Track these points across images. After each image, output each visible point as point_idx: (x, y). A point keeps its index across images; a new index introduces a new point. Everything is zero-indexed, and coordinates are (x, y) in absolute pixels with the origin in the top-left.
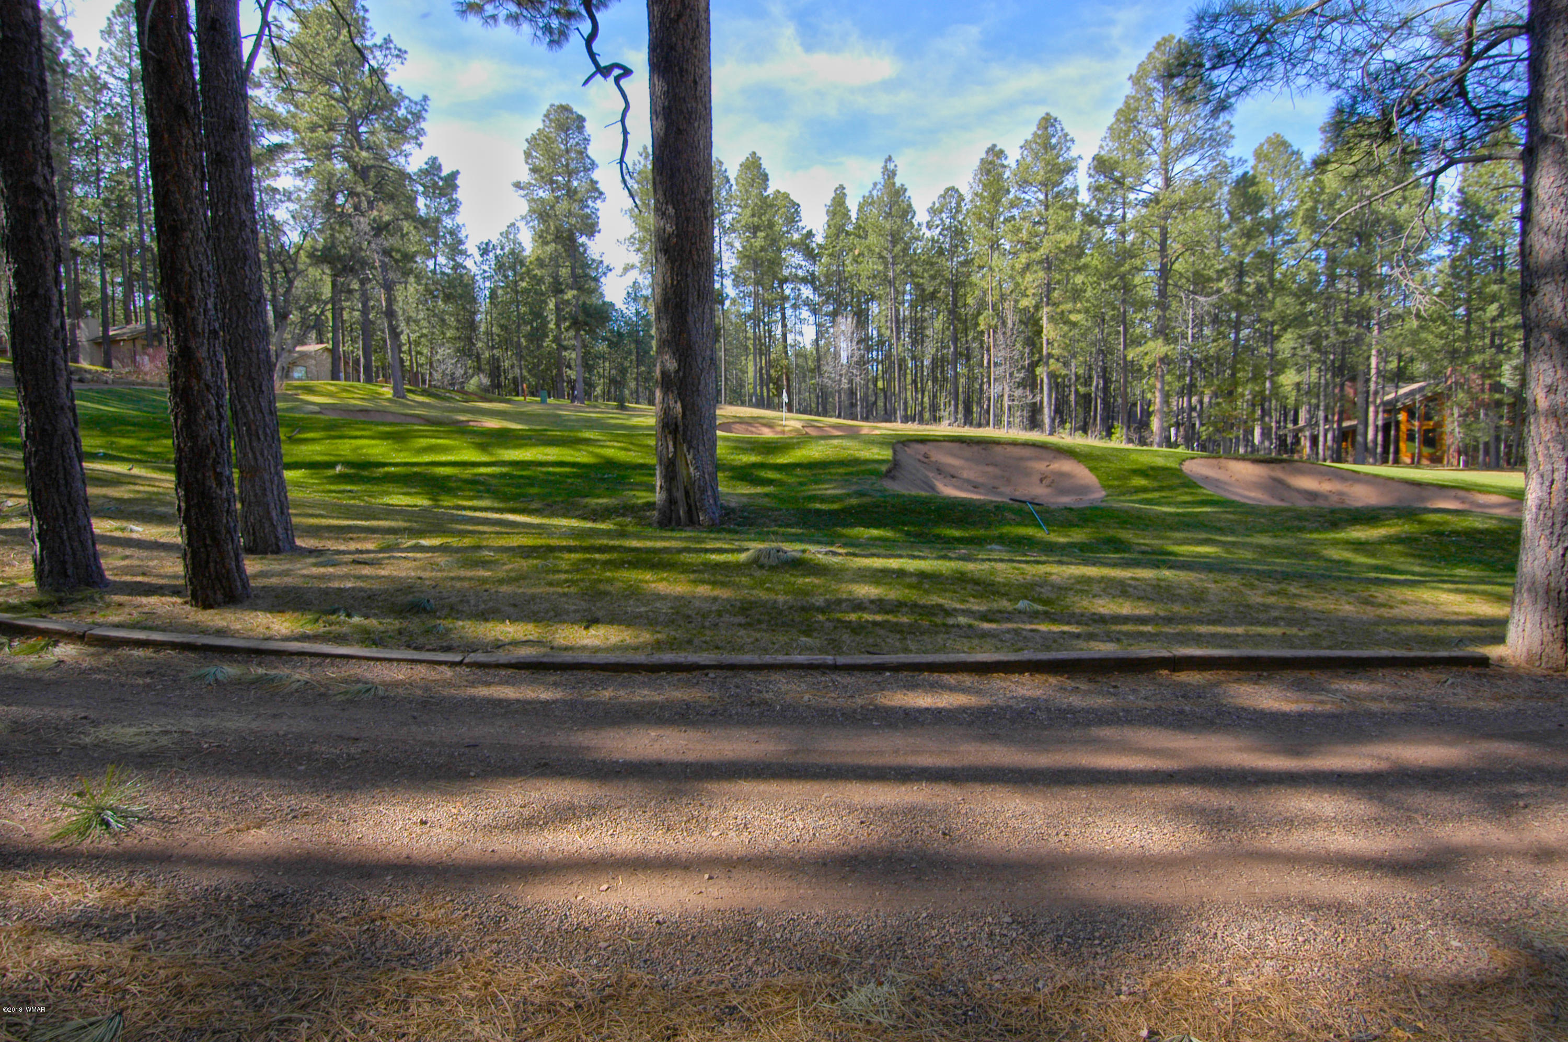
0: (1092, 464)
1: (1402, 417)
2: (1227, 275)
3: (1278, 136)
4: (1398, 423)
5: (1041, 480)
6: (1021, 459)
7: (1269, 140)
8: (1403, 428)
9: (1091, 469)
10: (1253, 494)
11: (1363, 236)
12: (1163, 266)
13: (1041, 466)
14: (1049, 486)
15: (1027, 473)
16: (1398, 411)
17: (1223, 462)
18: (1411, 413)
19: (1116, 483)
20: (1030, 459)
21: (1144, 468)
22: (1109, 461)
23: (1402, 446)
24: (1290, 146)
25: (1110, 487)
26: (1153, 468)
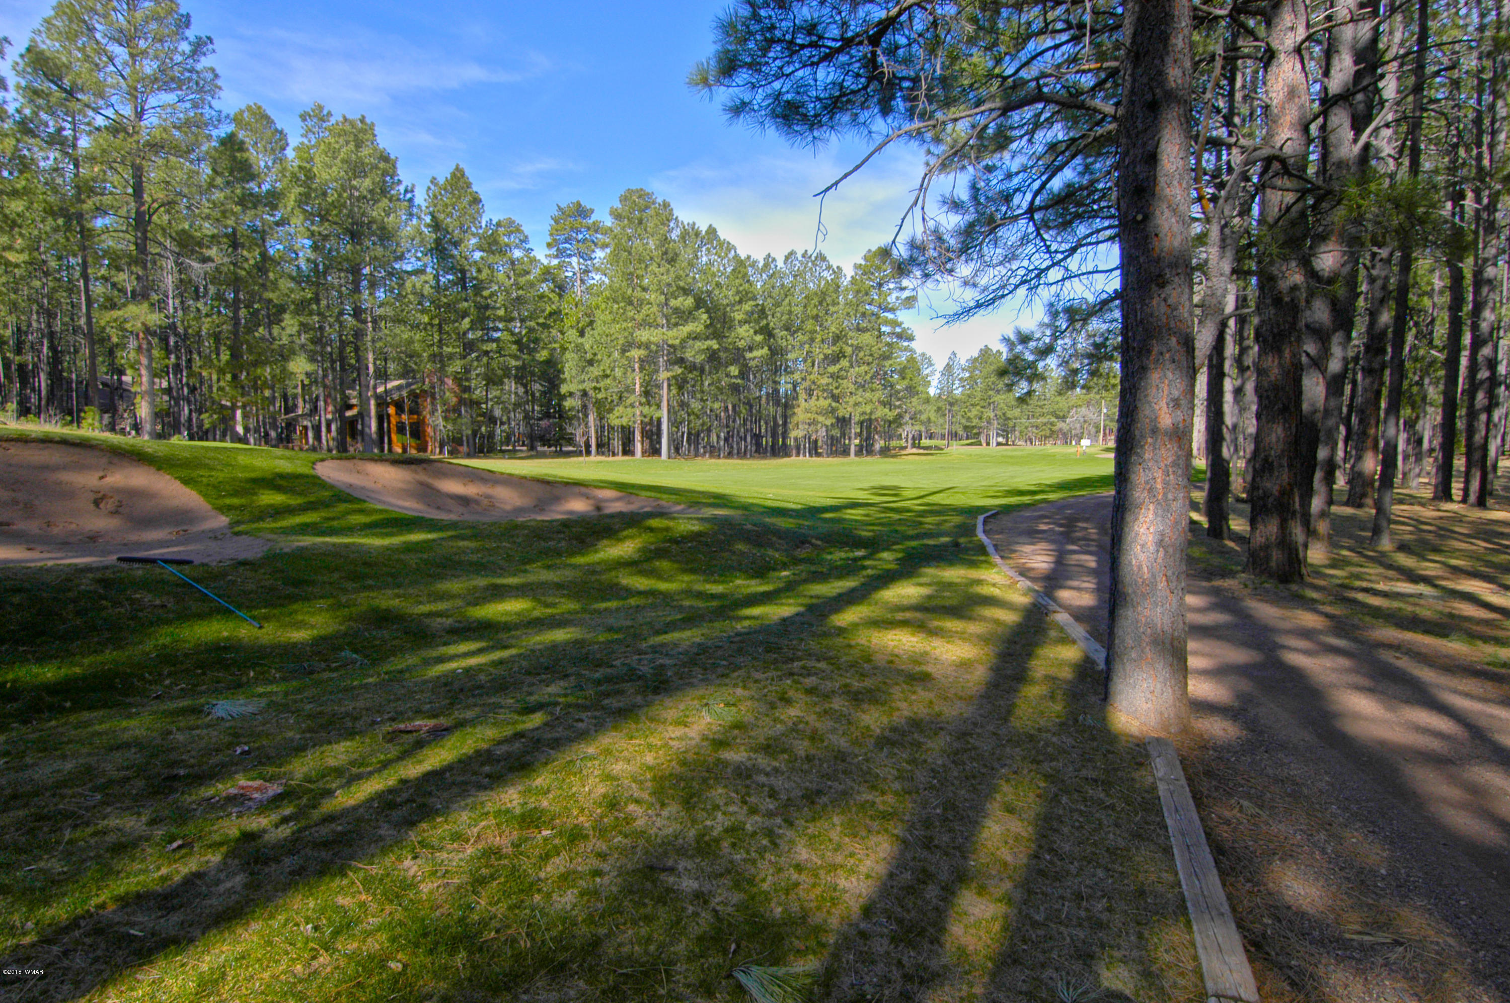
0: (184, 473)
1: (392, 410)
2: (219, 243)
3: (259, 108)
4: (389, 416)
5: (97, 503)
6: (45, 468)
7: (249, 108)
8: (393, 421)
9: (186, 482)
10: (407, 504)
11: (355, 236)
12: (140, 215)
13: (88, 480)
14: (115, 513)
15: (68, 494)
16: (388, 405)
17: (361, 465)
18: (399, 406)
19: (236, 501)
20: (65, 467)
21: (268, 475)
22: (212, 469)
23: (394, 437)
24: (273, 122)
25: (230, 508)
26: (281, 476)
